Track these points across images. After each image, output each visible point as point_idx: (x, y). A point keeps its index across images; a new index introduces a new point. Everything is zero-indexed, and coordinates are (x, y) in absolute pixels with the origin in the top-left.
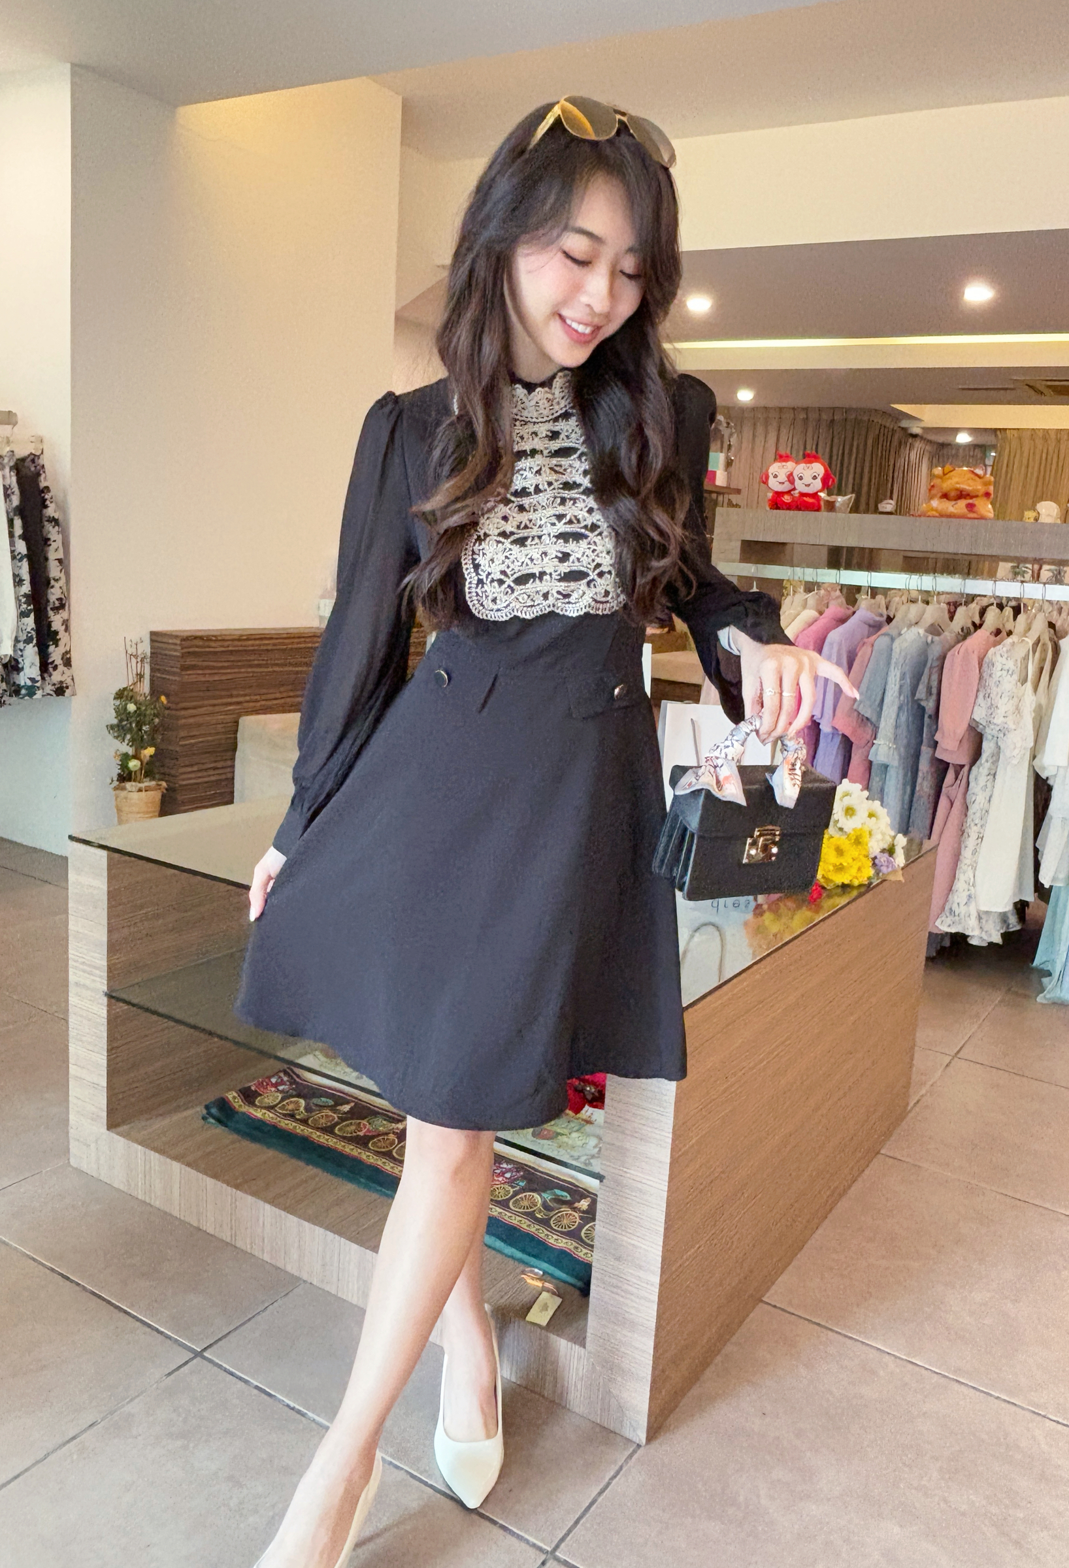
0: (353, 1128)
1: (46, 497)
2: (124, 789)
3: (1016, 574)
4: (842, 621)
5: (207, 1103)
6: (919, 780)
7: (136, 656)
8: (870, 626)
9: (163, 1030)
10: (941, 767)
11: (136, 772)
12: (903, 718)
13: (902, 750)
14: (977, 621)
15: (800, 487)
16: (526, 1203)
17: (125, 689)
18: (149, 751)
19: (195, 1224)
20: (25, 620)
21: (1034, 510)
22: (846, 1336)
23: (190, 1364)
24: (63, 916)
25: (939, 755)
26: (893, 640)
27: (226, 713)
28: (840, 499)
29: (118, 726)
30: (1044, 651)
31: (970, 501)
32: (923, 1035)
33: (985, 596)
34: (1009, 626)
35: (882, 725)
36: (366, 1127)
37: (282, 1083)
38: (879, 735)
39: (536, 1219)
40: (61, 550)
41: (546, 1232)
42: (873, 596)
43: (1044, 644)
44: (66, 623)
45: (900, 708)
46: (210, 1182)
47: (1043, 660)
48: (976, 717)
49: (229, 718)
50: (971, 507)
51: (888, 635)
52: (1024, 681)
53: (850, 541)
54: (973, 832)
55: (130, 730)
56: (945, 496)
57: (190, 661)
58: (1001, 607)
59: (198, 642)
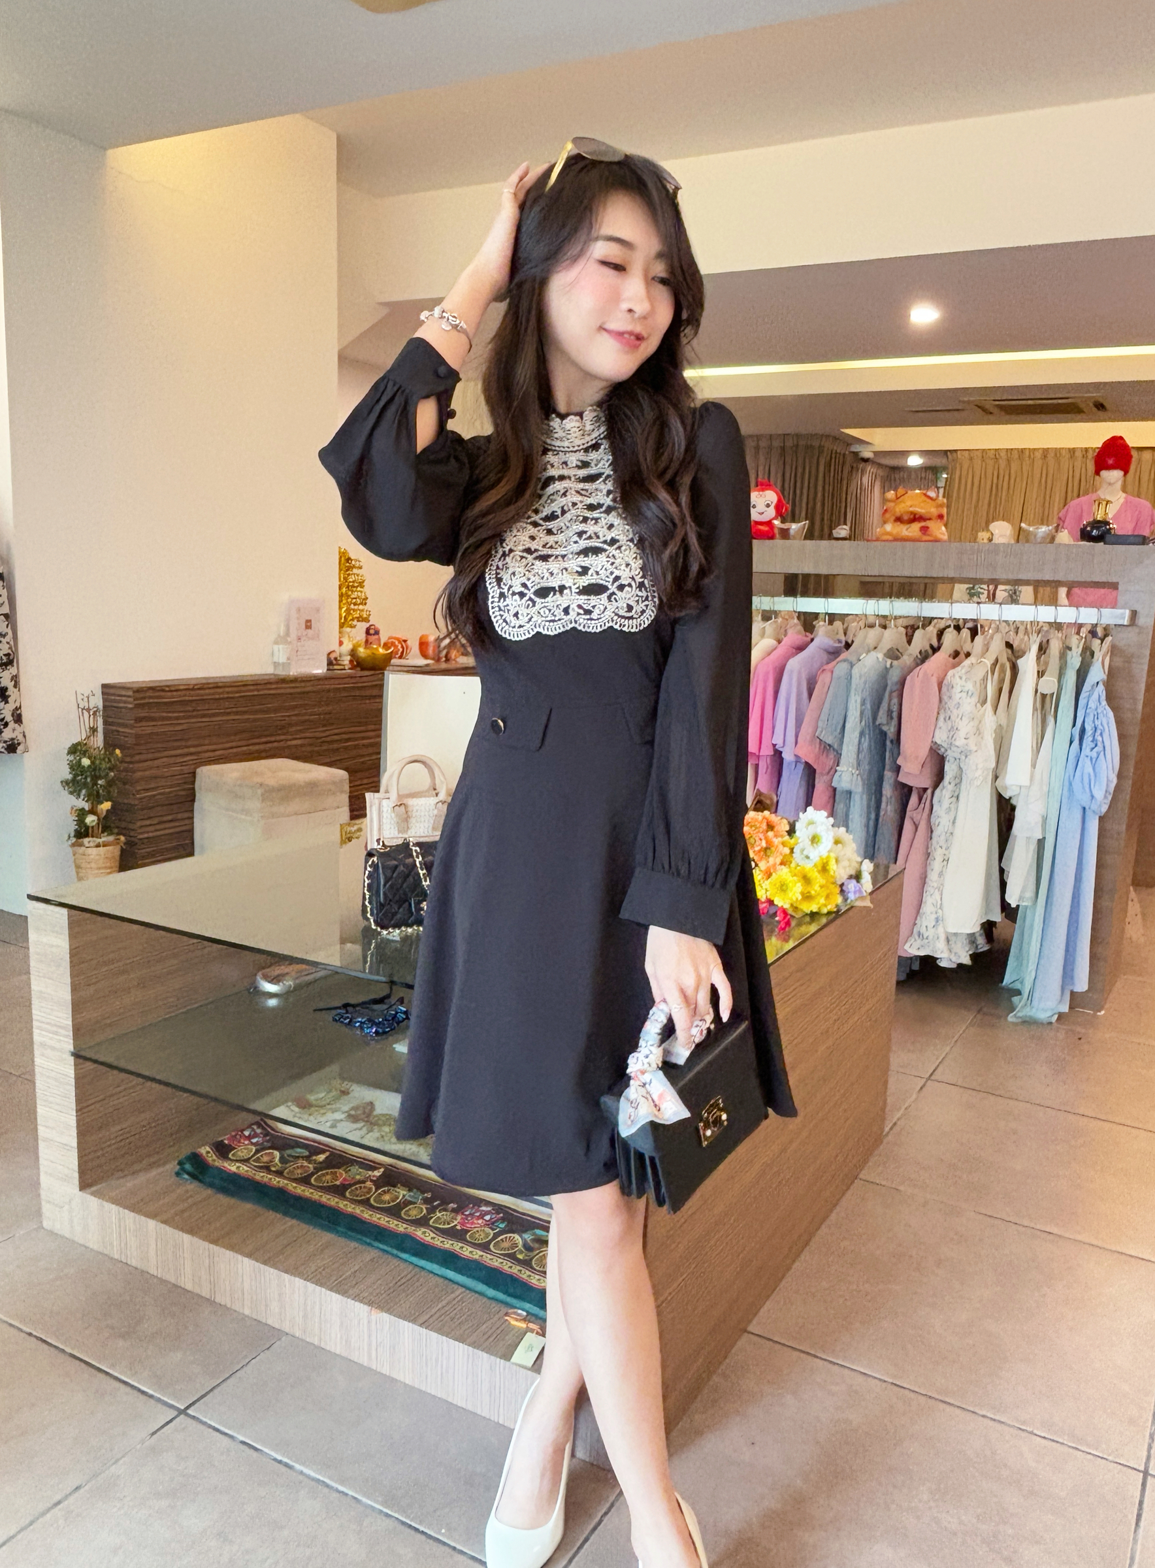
0: (328, 1177)
2: (81, 845)
3: (971, 595)
4: (800, 648)
5: (180, 1158)
6: (883, 805)
7: (88, 710)
8: (830, 653)
9: (133, 1087)
10: (906, 790)
11: (93, 827)
12: (865, 745)
13: (865, 777)
14: (935, 644)
16: (506, 1245)
17: (79, 744)
18: (107, 806)
19: (173, 1280)
21: (988, 530)
22: (831, 1362)
23: (174, 1422)
24: (24, 977)
25: (902, 778)
26: (852, 665)
27: (182, 764)
28: (794, 527)
29: (74, 780)
30: (1003, 671)
31: (923, 524)
32: (898, 1058)
33: (942, 619)
34: (967, 647)
35: (844, 753)
36: (342, 1175)
37: (256, 1136)
38: (843, 761)
39: (519, 1261)
40: (6, 605)
41: (528, 1273)
42: (831, 623)
43: (1003, 666)
44: (15, 679)
45: (862, 734)
46: (187, 1238)
47: (1001, 681)
48: (938, 740)
49: (186, 769)
50: (924, 530)
51: (845, 661)
52: (984, 702)
53: (807, 568)
54: (938, 854)
55: (85, 785)
56: (899, 519)
57: (144, 713)
58: (958, 628)
59: (150, 693)
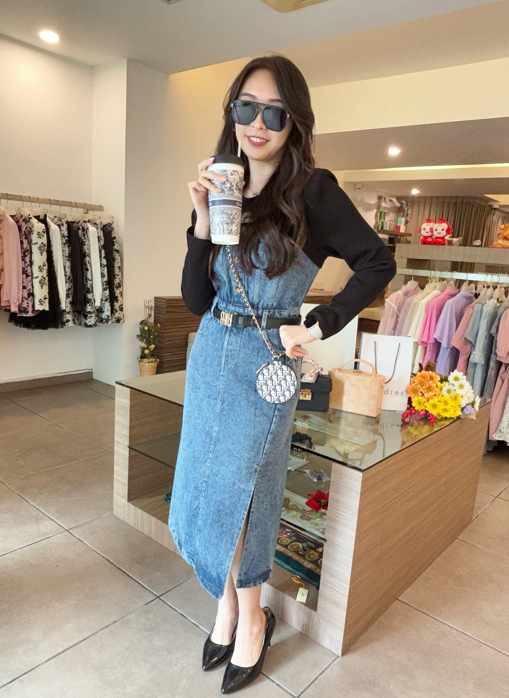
1: (115, 241)
2: (142, 362)
4: (452, 296)
5: (167, 493)
6: (490, 370)
7: (148, 307)
8: (467, 298)
9: (150, 463)
10: (499, 364)
11: (147, 355)
13: (483, 356)
15: (436, 234)
16: (295, 547)
17: (144, 321)
18: (153, 346)
20: (105, 292)
23: (154, 601)
25: (498, 359)
26: (482, 305)
27: (184, 331)
28: (455, 240)
29: (141, 335)
32: (482, 486)
35: (477, 345)
38: (475, 349)
39: (299, 554)
40: (120, 263)
41: (303, 560)
42: (469, 285)
44: (121, 293)
49: (185, 333)
51: (477, 303)
53: (459, 259)
55: (145, 338)
56: (506, 238)
57: (170, 310)
59: (173, 302)
